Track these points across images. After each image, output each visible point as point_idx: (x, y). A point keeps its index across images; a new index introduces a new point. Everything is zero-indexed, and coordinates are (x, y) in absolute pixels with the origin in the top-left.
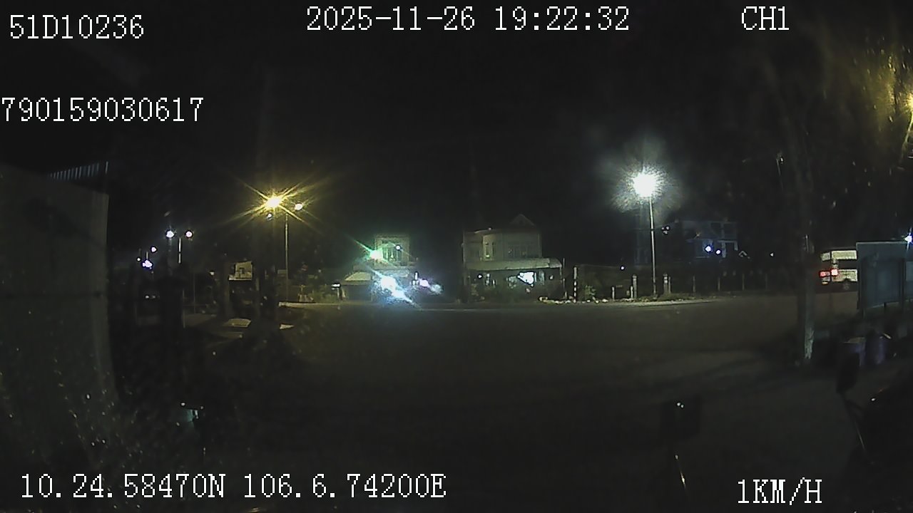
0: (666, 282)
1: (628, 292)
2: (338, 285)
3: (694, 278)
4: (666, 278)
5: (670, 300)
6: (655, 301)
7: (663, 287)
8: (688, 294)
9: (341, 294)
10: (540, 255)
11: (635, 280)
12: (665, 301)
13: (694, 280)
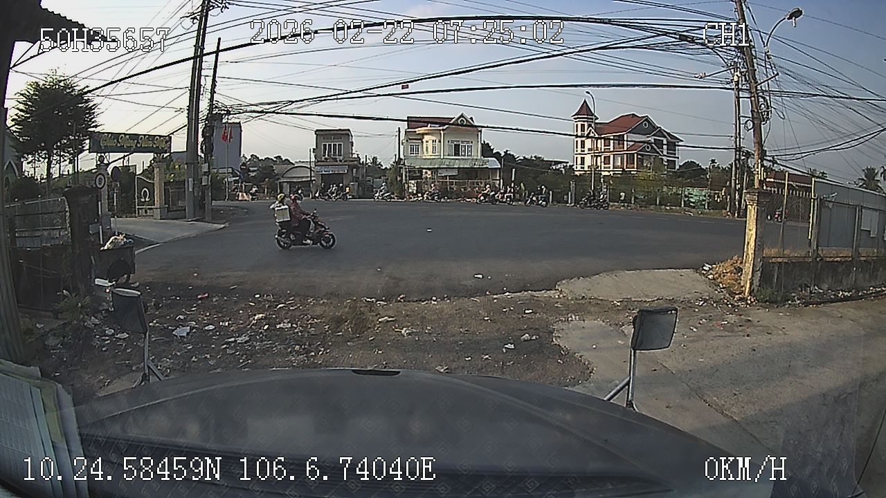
1: (565, 197)
10: (480, 154)
11: (573, 185)
13: (633, 192)
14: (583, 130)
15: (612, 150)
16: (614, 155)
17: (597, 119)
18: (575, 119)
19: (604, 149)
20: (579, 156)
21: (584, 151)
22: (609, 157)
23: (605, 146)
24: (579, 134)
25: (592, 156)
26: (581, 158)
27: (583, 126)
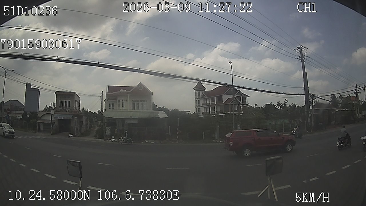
14: (199, 95)
15: (215, 103)
16: (216, 106)
17: (206, 89)
18: (194, 89)
19: (211, 104)
20: (197, 108)
21: (200, 105)
22: (214, 107)
23: (211, 102)
24: (197, 98)
25: (204, 108)
26: (199, 108)
27: (199, 93)
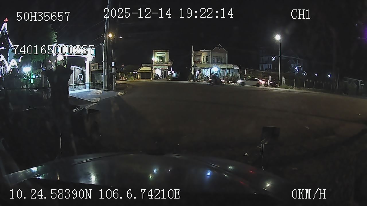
0: (283, 80)
1: (267, 83)
2: (137, 73)
3: (295, 80)
4: (283, 78)
5: (284, 88)
6: (278, 88)
7: (282, 82)
8: (292, 87)
9: (137, 76)
10: (227, 63)
11: (270, 78)
12: (282, 88)
13: (295, 81)
